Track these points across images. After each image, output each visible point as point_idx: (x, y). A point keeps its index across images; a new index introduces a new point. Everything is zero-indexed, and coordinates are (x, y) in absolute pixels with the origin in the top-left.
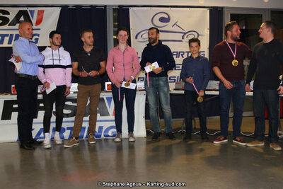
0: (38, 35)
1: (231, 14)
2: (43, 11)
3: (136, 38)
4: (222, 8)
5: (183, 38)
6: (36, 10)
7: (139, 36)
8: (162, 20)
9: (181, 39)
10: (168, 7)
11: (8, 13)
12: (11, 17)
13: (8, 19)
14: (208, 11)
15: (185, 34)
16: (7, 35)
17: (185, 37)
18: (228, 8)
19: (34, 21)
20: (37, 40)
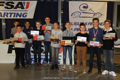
0: (27, 13)
1: (118, 5)
2: (29, 3)
3: (72, 15)
4: (114, 2)
5: (94, 16)
6: (26, 2)
7: (73, 15)
8: (84, 7)
9: (93, 17)
10: (87, 1)
11: (14, 3)
12: (15, 5)
13: (13, 6)
14: (106, 4)
15: (95, 14)
16: (13, 13)
17: (95, 15)
18: (116, 2)
19: (25, 7)
20: (26, 16)
